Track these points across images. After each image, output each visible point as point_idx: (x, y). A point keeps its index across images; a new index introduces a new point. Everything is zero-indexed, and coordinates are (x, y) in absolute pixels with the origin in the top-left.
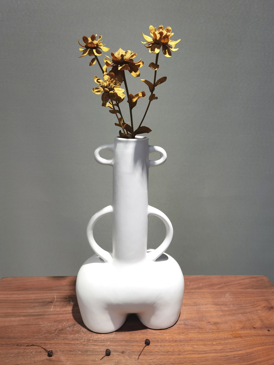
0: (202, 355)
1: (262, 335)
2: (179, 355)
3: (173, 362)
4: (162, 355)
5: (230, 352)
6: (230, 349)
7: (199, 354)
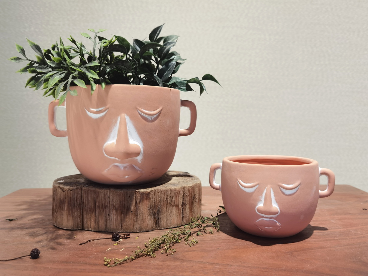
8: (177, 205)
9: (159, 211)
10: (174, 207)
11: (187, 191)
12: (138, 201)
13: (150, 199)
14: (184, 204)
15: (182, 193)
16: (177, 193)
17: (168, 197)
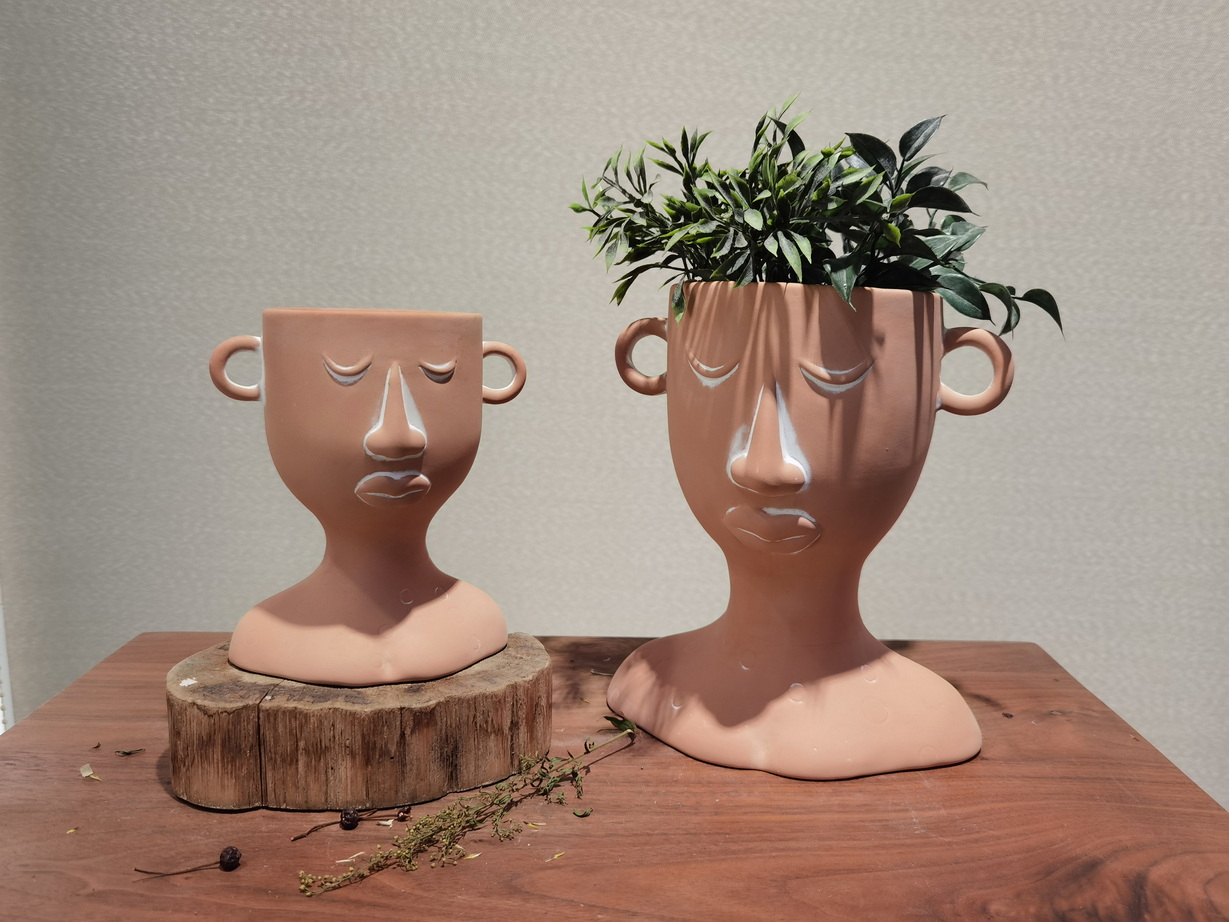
0: (797, 817)
1: (1010, 776)
2: (716, 814)
3: (693, 831)
4: (657, 813)
5: (895, 811)
6: (896, 804)
7: (786, 814)
8: (499, 731)
9: (456, 748)
10: (493, 737)
11: (521, 692)
12: (408, 732)
13: (436, 724)
14: (514, 725)
15: (509, 699)
16: (499, 701)
17: (478, 714)
